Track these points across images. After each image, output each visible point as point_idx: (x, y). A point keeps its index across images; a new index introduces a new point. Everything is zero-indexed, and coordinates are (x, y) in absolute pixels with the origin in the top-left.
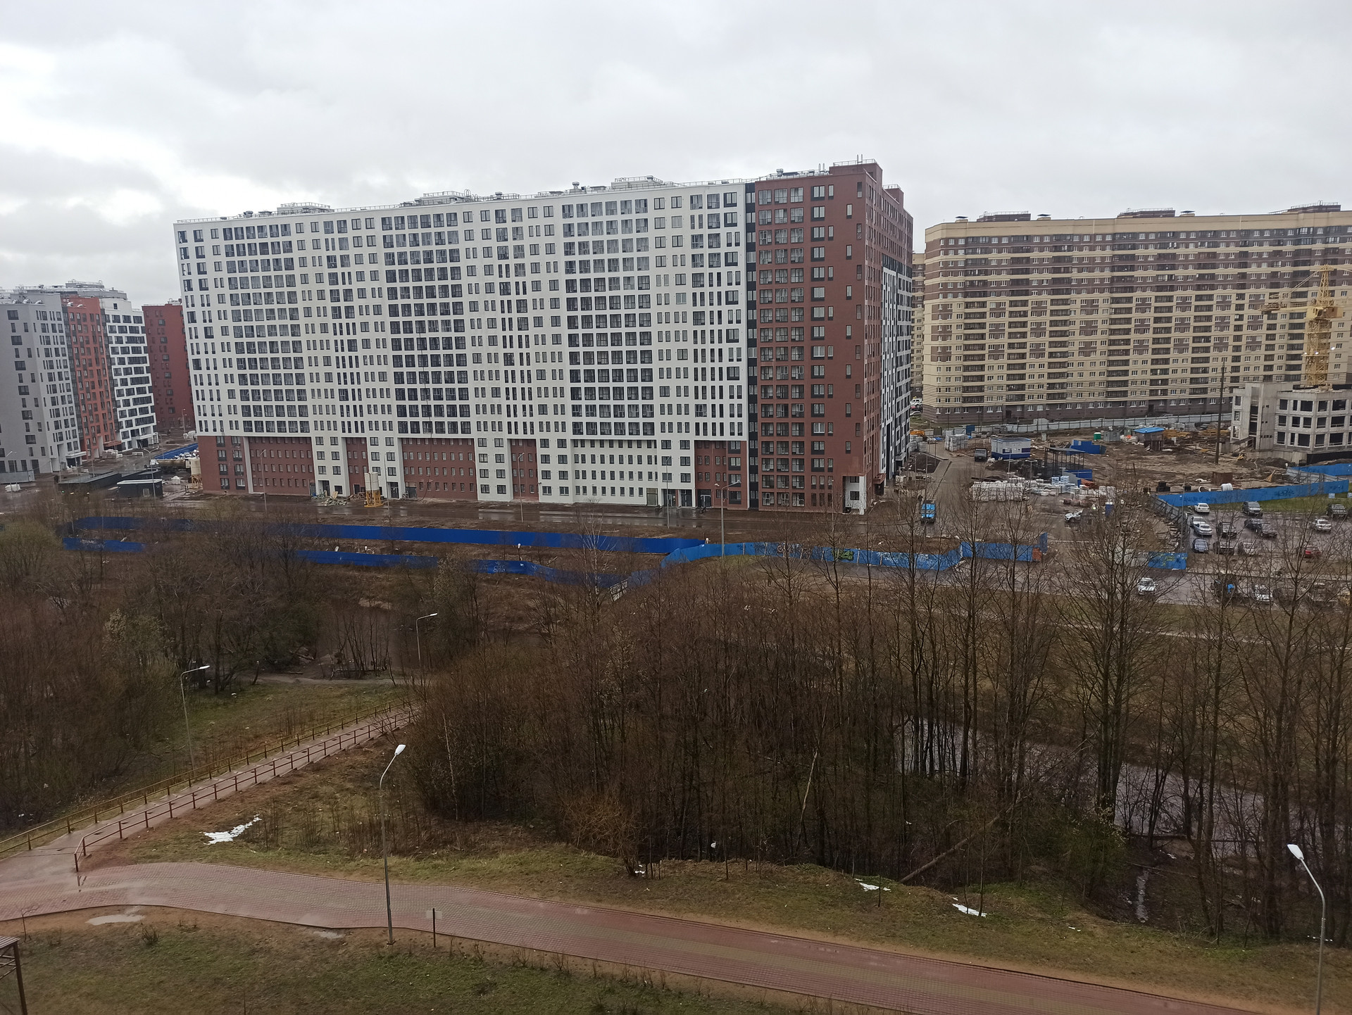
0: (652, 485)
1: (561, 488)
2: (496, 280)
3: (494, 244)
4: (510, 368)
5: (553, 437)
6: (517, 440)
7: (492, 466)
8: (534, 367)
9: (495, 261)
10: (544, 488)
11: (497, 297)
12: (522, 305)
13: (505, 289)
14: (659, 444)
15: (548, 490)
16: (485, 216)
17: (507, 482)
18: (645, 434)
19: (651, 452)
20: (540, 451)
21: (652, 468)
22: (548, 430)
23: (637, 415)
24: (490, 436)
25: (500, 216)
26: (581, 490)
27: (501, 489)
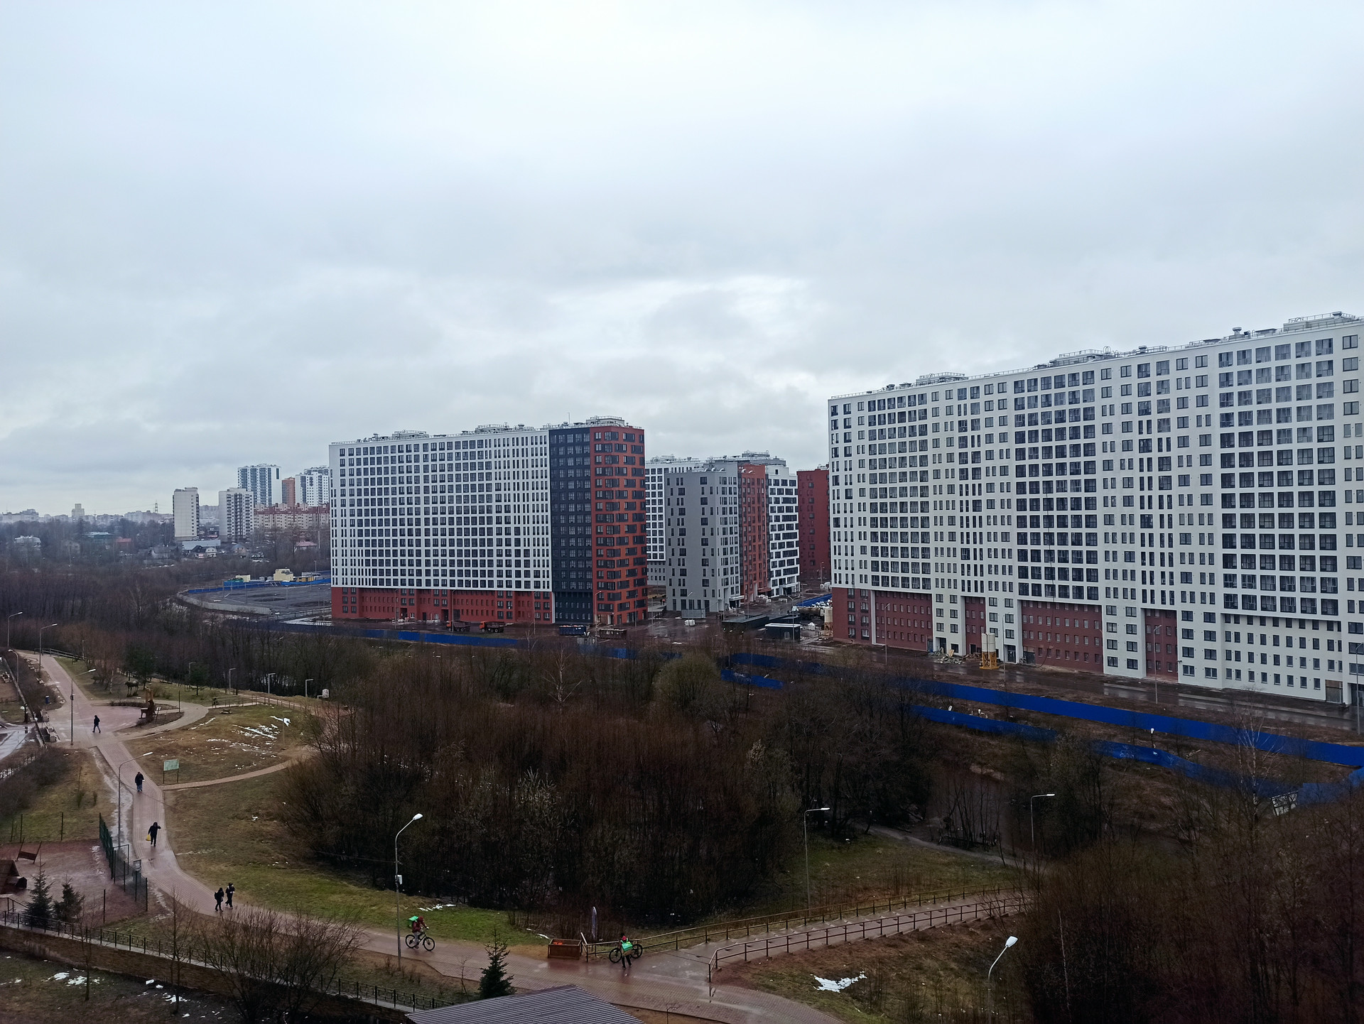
0: (1334, 676)
1: (1208, 670)
2: (1135, 437)
3: (1134, 399)
4: (1147, 531)
5: (1198, 610)
6: (1153, 611)
7: (1122, 637)
8: (1177, 531)
9: (1134, 417)
10: (1185, 667)
11: (1136, 455)
12: (1164, 463)
13: (1145, 446)
14: (1345, 627)
15: (1189, 670)
16: (1125, 372)
17: (1139, 655)
18: (1323, 613)
19: (1333, 635)
20: (1181, 625)
21: (1334, 656)
22: (1192, 601)
23: (1314, 590)
24: (1121, 604)
25: (1143, 370)
26: (1234, 674)
27: (1132, 664)
